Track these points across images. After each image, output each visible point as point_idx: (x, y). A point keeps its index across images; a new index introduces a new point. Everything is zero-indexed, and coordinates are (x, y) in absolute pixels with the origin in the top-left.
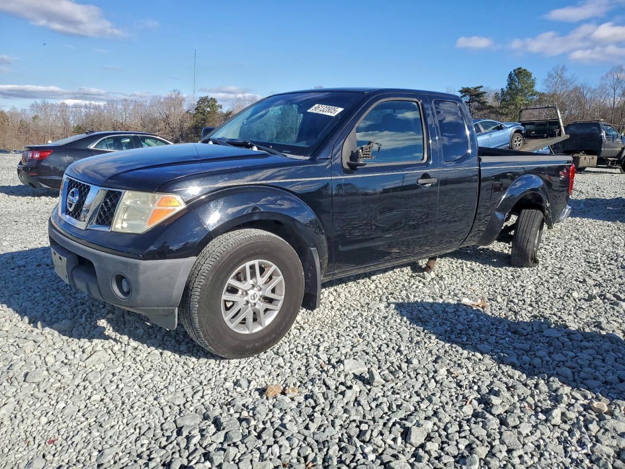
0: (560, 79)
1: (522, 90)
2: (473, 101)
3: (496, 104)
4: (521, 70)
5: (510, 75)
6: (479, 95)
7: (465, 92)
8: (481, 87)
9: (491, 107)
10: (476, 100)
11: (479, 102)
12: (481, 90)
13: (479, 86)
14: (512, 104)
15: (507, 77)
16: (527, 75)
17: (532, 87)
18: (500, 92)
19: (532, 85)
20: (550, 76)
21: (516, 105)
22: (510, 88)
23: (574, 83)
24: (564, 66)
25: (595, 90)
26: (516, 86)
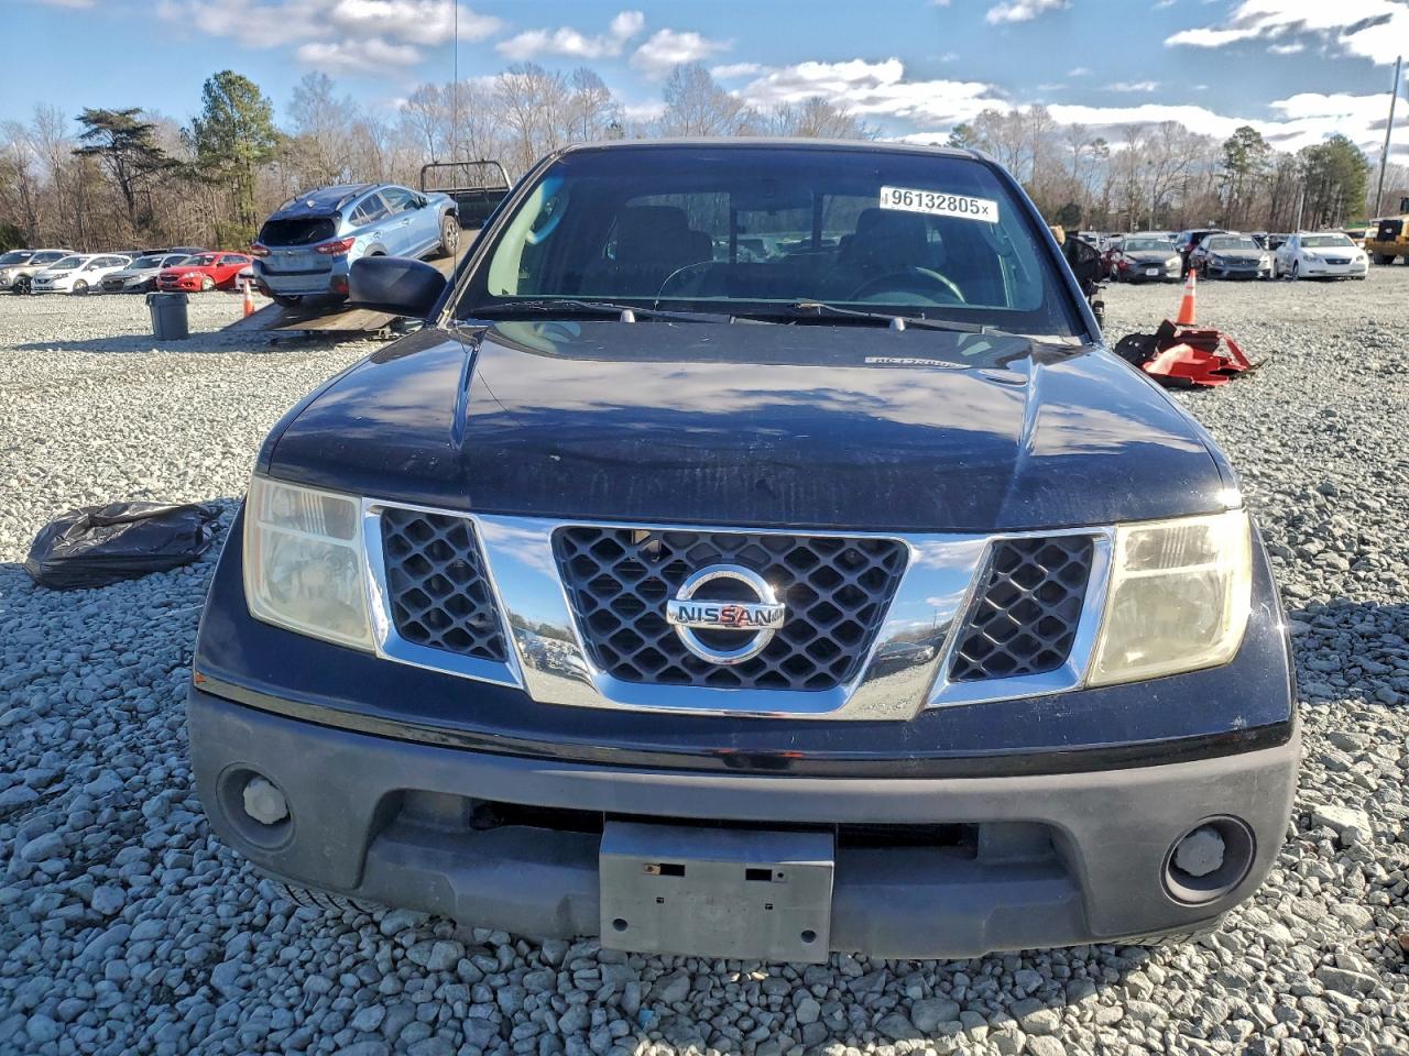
0: (321, 105)
1: (244, 125)
2: (125, 146)
3: (188, 155)
4: (232, 77)
5: (207, 86)
6: (136, 131)
7: (96, 122)
8: (137, 111)
9: (174, 163)
10: (133, 144)
11: (140, 148)
12: (138, 119)
13: (129, 108)
14: (228, 157)
15: (201, 91)
16: (250, 90)
17: (266, 118)
18: (189, 125)
19: (265, 113)
20: (299, 95)
21: (237, 160)
22: (215, 119)
23: (354, 116)
24: (324, 76)
25: (394, 133)
26: (226, 113)
